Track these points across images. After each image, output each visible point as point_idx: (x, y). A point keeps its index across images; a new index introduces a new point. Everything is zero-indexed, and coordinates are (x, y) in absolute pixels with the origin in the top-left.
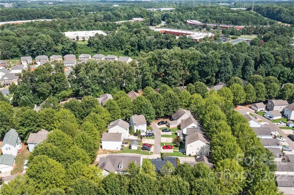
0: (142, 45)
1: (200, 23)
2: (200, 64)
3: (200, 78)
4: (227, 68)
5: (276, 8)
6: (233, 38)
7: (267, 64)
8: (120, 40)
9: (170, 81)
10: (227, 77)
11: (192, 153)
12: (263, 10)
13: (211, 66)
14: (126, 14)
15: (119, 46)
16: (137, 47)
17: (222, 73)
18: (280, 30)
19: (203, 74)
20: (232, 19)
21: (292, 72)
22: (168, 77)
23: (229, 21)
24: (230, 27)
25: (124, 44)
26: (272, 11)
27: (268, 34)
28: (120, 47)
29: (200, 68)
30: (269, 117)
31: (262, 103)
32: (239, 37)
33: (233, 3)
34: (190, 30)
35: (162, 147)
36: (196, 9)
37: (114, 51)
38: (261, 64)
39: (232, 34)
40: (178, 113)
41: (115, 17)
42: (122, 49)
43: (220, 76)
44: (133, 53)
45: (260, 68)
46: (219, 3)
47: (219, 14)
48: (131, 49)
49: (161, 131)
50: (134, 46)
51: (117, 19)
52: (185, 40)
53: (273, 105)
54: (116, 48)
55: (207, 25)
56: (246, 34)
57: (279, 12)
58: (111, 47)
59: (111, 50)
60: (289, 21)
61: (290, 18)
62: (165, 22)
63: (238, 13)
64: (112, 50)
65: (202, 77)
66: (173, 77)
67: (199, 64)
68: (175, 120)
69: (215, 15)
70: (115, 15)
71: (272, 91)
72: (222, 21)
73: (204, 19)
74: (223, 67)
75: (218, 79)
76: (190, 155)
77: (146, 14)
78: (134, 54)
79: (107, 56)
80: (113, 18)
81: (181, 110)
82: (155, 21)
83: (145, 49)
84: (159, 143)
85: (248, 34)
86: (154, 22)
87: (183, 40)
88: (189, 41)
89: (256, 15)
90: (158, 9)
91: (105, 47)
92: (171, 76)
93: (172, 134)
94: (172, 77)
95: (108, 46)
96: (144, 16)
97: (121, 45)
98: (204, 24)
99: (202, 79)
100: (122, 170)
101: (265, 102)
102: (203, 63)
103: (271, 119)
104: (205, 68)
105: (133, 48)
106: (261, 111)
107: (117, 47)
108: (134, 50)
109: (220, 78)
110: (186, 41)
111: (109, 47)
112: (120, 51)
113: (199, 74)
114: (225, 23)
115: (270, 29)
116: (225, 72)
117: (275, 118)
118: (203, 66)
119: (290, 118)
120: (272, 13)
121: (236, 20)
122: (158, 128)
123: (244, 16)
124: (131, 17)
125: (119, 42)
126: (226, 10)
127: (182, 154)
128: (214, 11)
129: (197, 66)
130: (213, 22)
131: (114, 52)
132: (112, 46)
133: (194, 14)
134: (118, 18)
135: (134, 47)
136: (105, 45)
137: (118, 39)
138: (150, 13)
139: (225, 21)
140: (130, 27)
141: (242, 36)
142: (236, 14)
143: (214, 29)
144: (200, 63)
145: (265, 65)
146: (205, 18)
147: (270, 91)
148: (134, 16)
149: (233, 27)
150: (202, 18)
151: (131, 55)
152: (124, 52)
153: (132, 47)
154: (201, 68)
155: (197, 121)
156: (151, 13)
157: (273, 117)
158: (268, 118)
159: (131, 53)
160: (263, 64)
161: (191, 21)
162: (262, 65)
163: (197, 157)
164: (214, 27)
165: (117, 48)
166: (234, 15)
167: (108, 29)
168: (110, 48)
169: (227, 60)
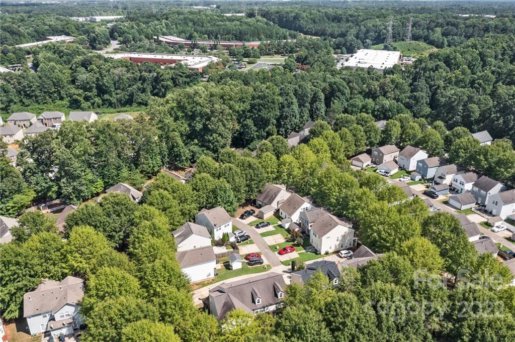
0: (106, 87)
1: (184, 40)
2: (254, 108)
3: (257, 131)
4: (292, 109)
5: (291, 12)
6: (249, 63)
7: (342, 97)
8: (54, 80)
9: (216, 143)
10: (293, 123)
11: (329, 249)
12: (272, 15)
13: (272, 108)
14: (31, 28)
15: (55, 92)
16: (95, 90)
17: (286, 117)
18: (312, 46)
19: (261, 123)
20: (234, 32)
21: (376, 104)
22: (211, 135)
23: (230, 36)
24: (237, 45)
25: (63, 88)
26: (286, 17)
27: (302, 53)
28: (56, 95)
29: (255, 115)
30: (384, 172)
31: (365, 154)
32: (258, 59)
33: (215, 6)
34: (173, 53)
35: (276, 253)
36: (165, 16)
37: (45, 103)
38: (334, 97)
39: (246, 55)
40: (266, 192)
41: (10, 37)
42: (62, 99)
43: (283, 123)
44: (89, 103)
45: (334, 103)
46: (191, 5)
47: (209, 25)
48: (83, 96)
49: (253, 227)
50: (90, 90)
51: (16, 40)
52: (181, 70)
53: (381, 154)
54: (47, 98)
55: (198, 43)
56: (265, 55)
57: (296, 17)
58: (36, 97)
59: (37, 101)
60: (313, 32)
61: (314, 27)
62: (116, 42)
63: (241, 22)
64: (40, 101)
65: (260, 128)
66: (220, 134)
67: (252, 109)
68: (266, 204)
69: (203, 26)
70: (8, 32)
71: (373, 134)
72: (219, 35)
73: (185, 34)
74: (286, 109)
75: (281, 129)
76: (327, 253)
77: (73, 27)
78: (93, 104)
79: (43, 114)
80: (7, 38)
81: (271, 186)
82: (99, 41)
83: (113, 93)
84: (267, 248)
85: (268, 54)
86: (97, 42)
87: (177, 72)
88: (188, 72)
89: (266, 24)
90: (89, 18)
91: (22, 97)
92: (216, 133)
93: (274, 229)
94: (217, 135)
95: (29, 94)
96: (70, 33)
97: (58, 90)
98: (192, 42)
99: (259, 133)
100: (261, 306)
101: (369, 152)
102: (259, 105)
103: (389, 174)
104: (264, 113)
105: (89, 94)
106: (367, 166)
107: (50, 94)
108: (91, 97)
109: (284, 127)
110: (183, 73)
111: (32, 96)
112: (59, 102)
113: (255, 125)
114: (225, 40)
115: (297, 45)
116: (290, 115)
117: (392, 173)
118: (260, 110)
119: (408, 168)
120: (286, 20)
121: (240, 33)
122: (245, 224)
123: (250, 25)
124: (43, 35)
125: (52, 84)
126: (218, 16)
127: (314, 254)
128: (198, 19)
129: (248, 111)
130: (204, 38)
131: (46, 105)
132: (39, 94)
133: (166, 26)
134: (17, 38)
135: (90, 92)
136: (20, 94)
137: (49, 78)
138: (81, 26)
139: (223, 35)
140: (62, 54)
141: (262, 58)
142: (238, 23)
143: (211, 49)
144: (253, 106)
145: (339, 98)
146: (186, 31)
147: (370, 135)
148: (50, 33)
149: (243, 45)
150: (182, 32)
151: (87, 108)
152: (68, 104)
153: (86, 93)
154: (257, 113)
155: (308, 198)
156: (83, 25)
157: (391, 171)
158: (384, 174)
159: (87, 104)
160: (337, 96)
161: (166, 38)
162: (334, 99)
163: (341, 252)
164: (210, 46)
165: (50, 97)
166: (235, 26)
167: (7, 60)
168: (34, 98)
169: (290, 97)
